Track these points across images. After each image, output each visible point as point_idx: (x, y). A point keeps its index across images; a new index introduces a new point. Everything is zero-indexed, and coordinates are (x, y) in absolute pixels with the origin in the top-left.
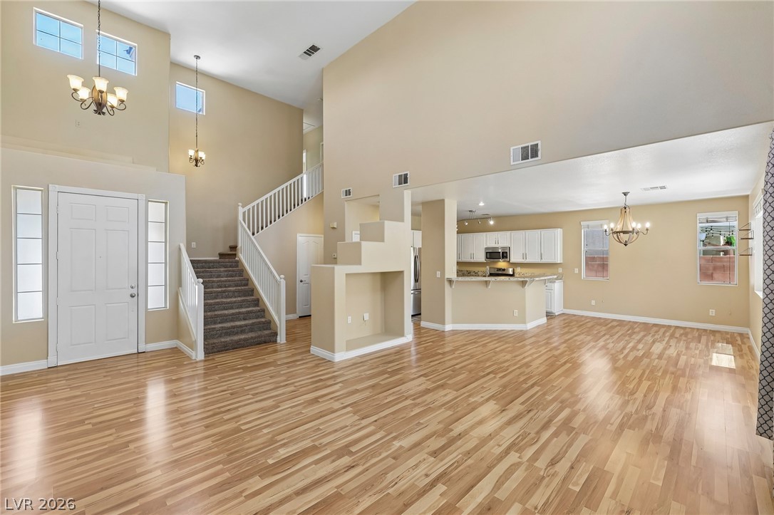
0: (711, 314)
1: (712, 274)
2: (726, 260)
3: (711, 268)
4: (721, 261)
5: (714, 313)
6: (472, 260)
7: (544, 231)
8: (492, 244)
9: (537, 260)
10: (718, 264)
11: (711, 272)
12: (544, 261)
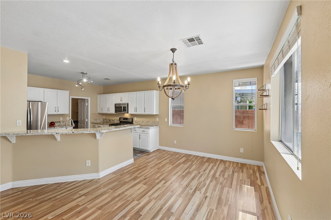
0: (241, 152)
1: (243, 121)
2: (249, 112)
3: (242, 117)
4: (247, 113)
5: (243, 150)
6: (109, 112)
7: (146, 92)
8: (119, 102)
9: (143, 113)
10: (246, 115)
11: (242, 120)
12: (146, 113)
